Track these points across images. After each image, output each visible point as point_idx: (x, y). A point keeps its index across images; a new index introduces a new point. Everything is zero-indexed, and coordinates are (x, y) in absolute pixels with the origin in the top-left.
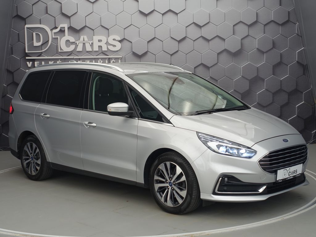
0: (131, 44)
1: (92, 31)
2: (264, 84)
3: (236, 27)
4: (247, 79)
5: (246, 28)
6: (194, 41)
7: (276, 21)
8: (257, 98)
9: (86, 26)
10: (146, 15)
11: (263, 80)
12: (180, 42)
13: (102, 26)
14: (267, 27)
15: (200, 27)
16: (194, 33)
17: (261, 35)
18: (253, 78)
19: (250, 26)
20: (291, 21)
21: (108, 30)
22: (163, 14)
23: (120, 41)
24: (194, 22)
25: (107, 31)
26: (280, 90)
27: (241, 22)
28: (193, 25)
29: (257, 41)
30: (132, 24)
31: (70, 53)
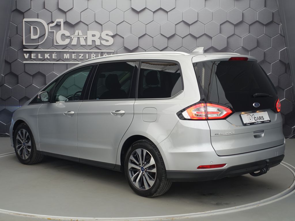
0: (123, 39)
1: (87, 26)
3: (223, 26)
5: (233, 27)
6: (183, 38)
7: (261, 21)
9: (80, 21)
10: (138, 12)
12: (169, 38)
13: (96, 22)
14: (253, 28)
15: (189, 25)
16: (183, 30)
17: (247, 35)
19: (236, 25)
20: (275, 22)
21: (102, 25)
22: (154, 12)
23: (113, 37)
24: (183, 20)
25: (100, 26)
27: (227, 21)
28: (182, 23)
29: (242, 39)
30: (124, 21)
31: (65, 47)
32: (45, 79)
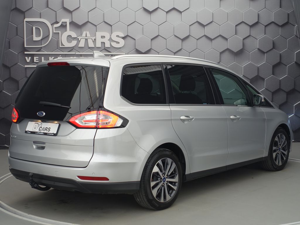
0: (134, 41)
1: (95, 27)
2: (264, 84)
3: (238, 27)
4: (248, 78)
5: (248, 28)
6: (197, 40)
7: (276, 22)
9: (88, 22)
10: (150, 12)
11: (263, 79)
12: (183, 40)
13: (105, 22)
14: (268, 28)
15: (203, 26)
16: (197, 31)
17: (262, 36)
18: (254, 77)
19: (251, 26)
20: (290, 23)
21: (111, 26)
22: (167, 12)
23: (124, 38)
24: (198, 20)
25: (110, 27)
26: (279, 90)
27: (243, 22)
28: (197, 24)
29: (258, 41)
30: (135, 21)
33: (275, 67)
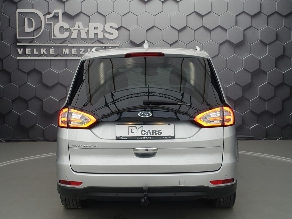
0: (128, 32)
1: (88, 18)
2: (266, 77)
3: (238, 18)
4: (249, 72)
5: (249, 18)
6: (195, 31)
7: (280, 12)
8: (259, 92)
9: (81, 12)
10: (145, 2)
11: (265, 73)
12: (180, 31)
13: (99, 13)
14: (271, 19)
15: (201, 16)
16: (195, 22)
17: (265, 27)
18: (255, 70)
19: (253, 17)
21: (105, 16)
22: (163, 2)
23: (118, 29)
24: (195, 10)
25: (103, 18)
26: (282, 84)
27: (244, 12)
28: (194, 14)
29: (260, 32)
30: (130, 12)
31: (64, 40)
32: (42, 76)
33: (278, 59)
